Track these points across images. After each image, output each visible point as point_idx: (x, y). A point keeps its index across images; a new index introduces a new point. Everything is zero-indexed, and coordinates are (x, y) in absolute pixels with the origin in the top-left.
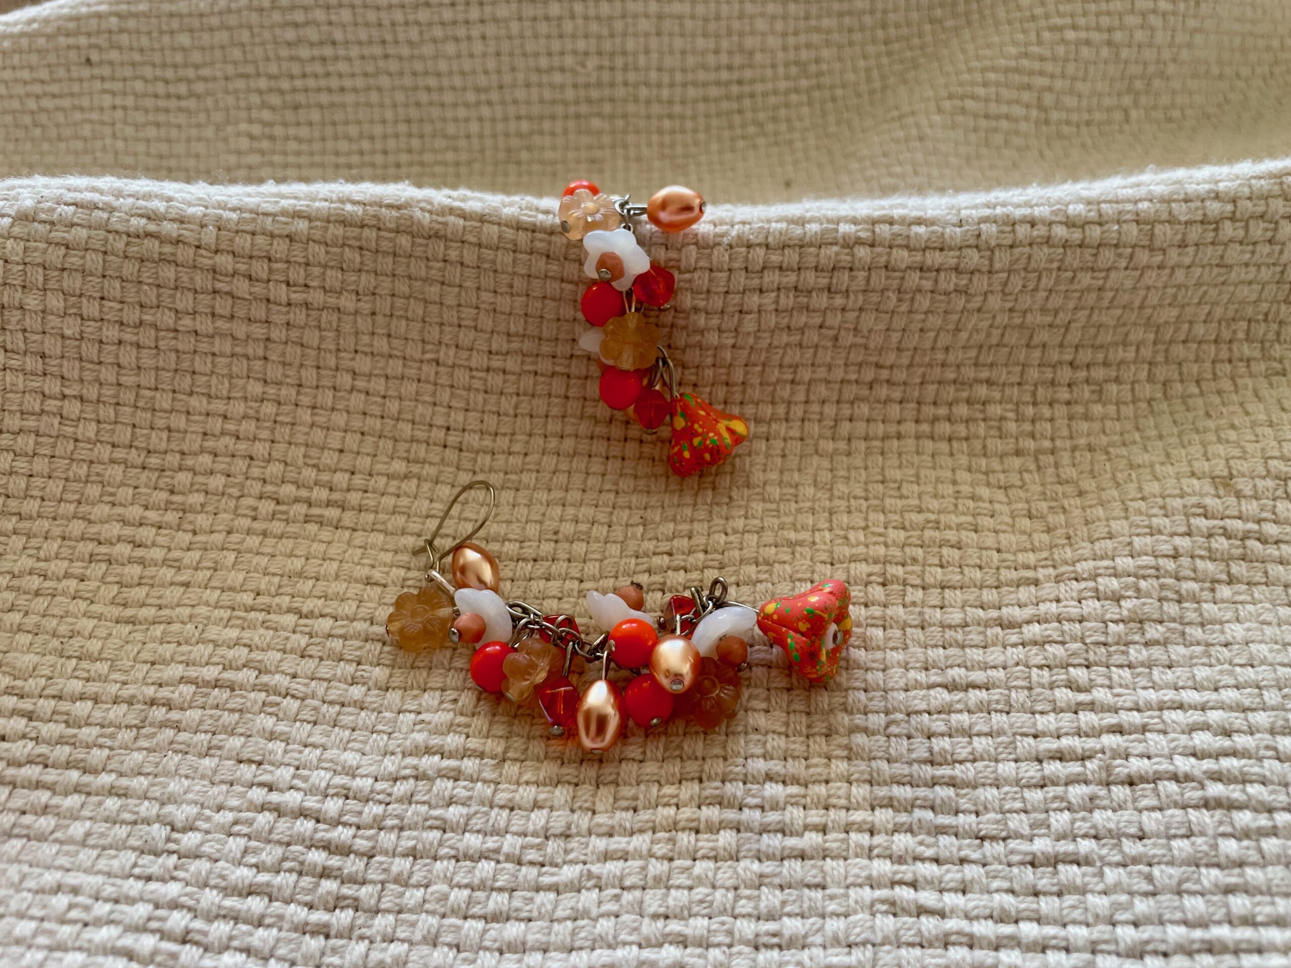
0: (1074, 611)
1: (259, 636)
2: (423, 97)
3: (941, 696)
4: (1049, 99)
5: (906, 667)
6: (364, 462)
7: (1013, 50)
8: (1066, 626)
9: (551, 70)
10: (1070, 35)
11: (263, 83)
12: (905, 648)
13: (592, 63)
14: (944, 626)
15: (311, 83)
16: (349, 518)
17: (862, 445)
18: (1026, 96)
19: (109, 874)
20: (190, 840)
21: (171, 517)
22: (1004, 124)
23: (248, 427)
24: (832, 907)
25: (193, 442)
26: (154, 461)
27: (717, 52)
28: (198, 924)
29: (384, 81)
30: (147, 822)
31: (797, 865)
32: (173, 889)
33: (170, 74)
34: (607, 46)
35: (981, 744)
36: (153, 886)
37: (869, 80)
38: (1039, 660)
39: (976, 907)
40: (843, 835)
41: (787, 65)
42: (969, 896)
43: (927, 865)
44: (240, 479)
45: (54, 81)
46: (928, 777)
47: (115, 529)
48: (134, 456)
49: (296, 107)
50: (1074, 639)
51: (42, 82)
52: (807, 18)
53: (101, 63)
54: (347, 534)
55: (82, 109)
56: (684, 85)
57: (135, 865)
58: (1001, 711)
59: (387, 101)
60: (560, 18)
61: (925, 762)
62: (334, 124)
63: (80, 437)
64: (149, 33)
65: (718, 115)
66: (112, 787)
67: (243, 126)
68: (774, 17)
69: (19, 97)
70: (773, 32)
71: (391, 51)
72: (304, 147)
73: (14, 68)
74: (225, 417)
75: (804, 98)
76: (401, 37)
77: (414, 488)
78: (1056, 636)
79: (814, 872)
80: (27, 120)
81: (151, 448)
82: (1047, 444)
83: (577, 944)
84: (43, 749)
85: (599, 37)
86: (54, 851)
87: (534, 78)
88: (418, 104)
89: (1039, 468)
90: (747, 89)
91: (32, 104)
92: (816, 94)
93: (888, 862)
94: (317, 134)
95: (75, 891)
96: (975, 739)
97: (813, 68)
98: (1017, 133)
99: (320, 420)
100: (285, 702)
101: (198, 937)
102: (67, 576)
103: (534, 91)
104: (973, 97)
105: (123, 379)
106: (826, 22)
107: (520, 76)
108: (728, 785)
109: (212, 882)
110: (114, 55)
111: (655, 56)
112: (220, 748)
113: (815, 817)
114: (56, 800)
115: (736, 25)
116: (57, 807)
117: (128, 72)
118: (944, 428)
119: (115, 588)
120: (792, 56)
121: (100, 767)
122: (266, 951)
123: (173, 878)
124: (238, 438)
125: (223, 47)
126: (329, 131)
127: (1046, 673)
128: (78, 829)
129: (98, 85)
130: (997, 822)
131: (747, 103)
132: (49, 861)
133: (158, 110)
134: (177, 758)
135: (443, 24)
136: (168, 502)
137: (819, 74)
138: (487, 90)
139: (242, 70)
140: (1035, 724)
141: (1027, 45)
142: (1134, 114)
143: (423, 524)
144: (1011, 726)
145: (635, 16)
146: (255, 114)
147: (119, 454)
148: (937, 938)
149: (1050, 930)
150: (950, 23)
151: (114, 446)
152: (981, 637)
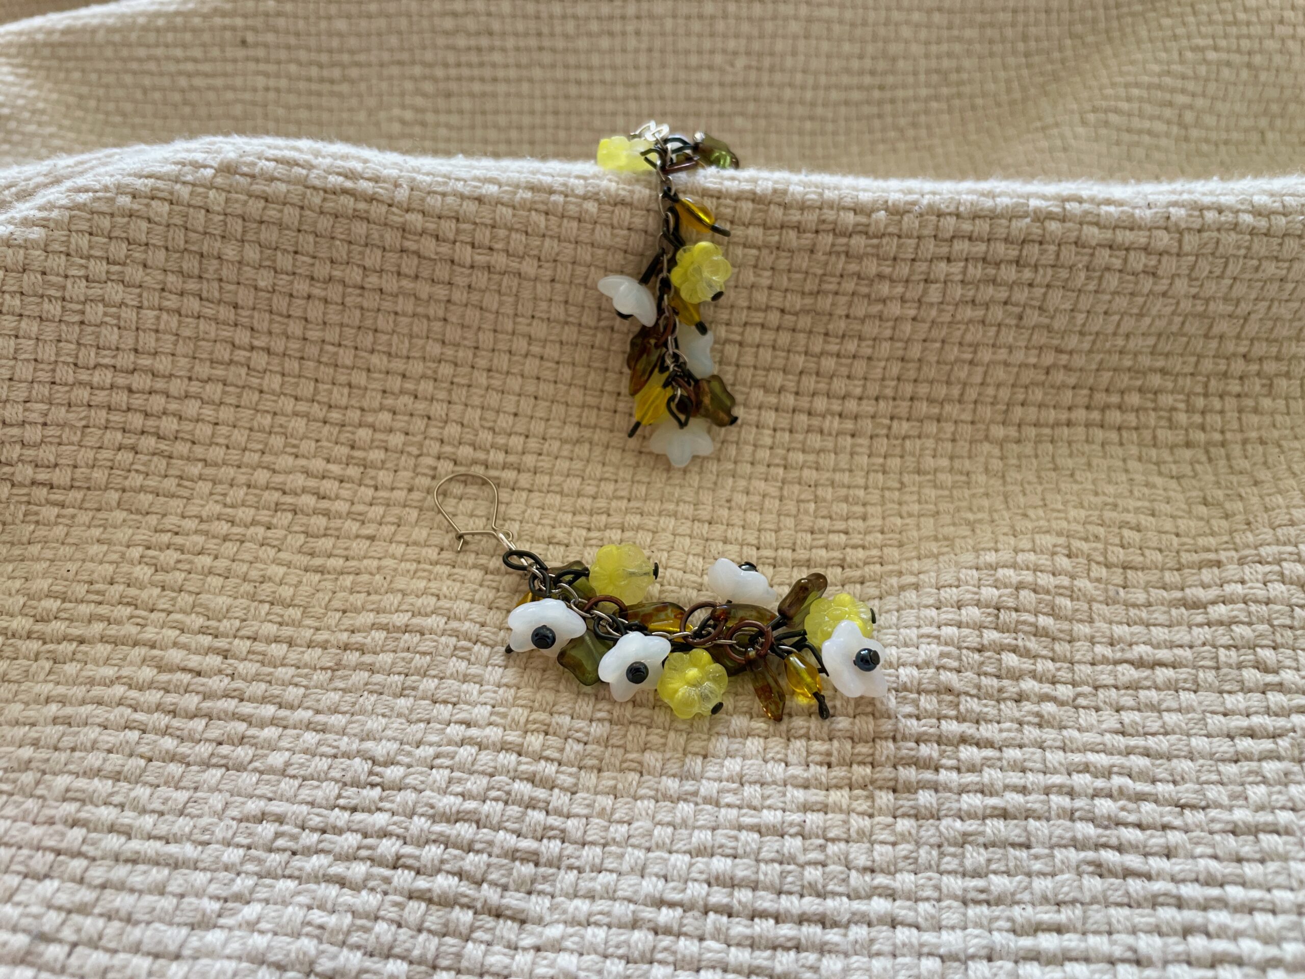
0: (1261, 593)
1: (445, 587)
2: (573, 90)
3: (1128, 673)
4: (1189, 117)
5: (1092, 641)
6: (538, 427)
7: (1156, 68)
8: (1253, 608)
9: (699, 68)
10: (1212, 55)
11: (417, 70)
12: (1091, 621)
13: (741, 62)
14: (1127, 605)
15: (466, 72)
16: (525, 480)
17: (1032, 432)
18: (1168, 113)
19: (312, 804)
20: (393, 773)
21: (353, 472)
22: (1146, 139)
23: (426, 387)
24: (1037, 866)
25: (373, 400)
26: (335, 415)
27: (861, 57)
28: (408, 850)
29: (537, 73)
30: (348, 755)
31: (1000, 824)
32: (381, 819)
33: (324, 58)
34: (756, 46)
35: (1171, 719)
36: (358, 816)
37: (1009, 91)
38: (1225, 640)
39: (1182, 871)
40: (1043, 797)
41: (928, 72)
42: (1173, 860)
43: (1131, 830)
44: (419, 438)
45: (206, 60)
46: (1122, 747)
47: (300, 480)
48: (317, 410)
49: (448, 95)
50: (1261, 621)
51: (195, 60)
52: (950, 27)
53: (256, 45)
54: (524, 494)
55: (234, 89)
56: (827, 88)
57: (339, 796)
58: (1188, 690)
59: (538, 93)
60: (713, 17)
61: (1117, 732)
62: (484, 113)
63: (265, 388)
64: (306, 18)
65: (859, 119)
66: (310, 723)
67: (396, 112)
68: (917, 26)
69: (171, 75)
70: (917, 41)
71: (547, 43)
72: (454, 134)
73: (167, 46)
74: (404, 376)
75: (944, 106)
76: (558, 29)
77: (586, 452)
78: (1243, 617)
79: (1017, 831)
80: (177, 97)
81: (333, 403)
82: (1217, 437)
83: (786, 887)
84: (239, 684)
85: (749, 38)
86: (254, 779)
87: (682, 75)
88: (567, 97)
89: (1210, 460)
90: (888, 94)
91: (183, 82)
92: (956, 102)
93: (1091, 825)
94: (467, 122)
95: (280, 819)
96: (1165, 714)
97: (954, 77)
98: (1158, 148)
99: (496, 383)
100: (476, 648)
101: (410, 862)
102: (254, 523)
103: (682, 88)
104: (1117, 111)
105: (310, 334)
106: (969, 33)
107: (670, 73)
108: (922, 746)
109: (420, 811)
110: (270, 38)
111: (802, 58)
112: (414, 689)
113: (1015, 778)
114: (252, 731)
115: (882, 31)
116: (254, 737)
117: (283, 54)
118: (1115, 417)
119: (302, 537)
120: (933, 64)
121: (296, 703)
122: (479, 876)
123: (379, 809)
124: (416, 397)
125: (379, 35)
126: (479, 119)
127: (1233, 653)
128: (277, 759)
129: (252, 66)
130: (1196, 792)
131: (888, 108)
132: (250, 790)
133: (310, 93)
134: (373, 698)
135: (599, 18)
136: (350, 457)
137: (960, 83)
138: (635, 85)
139: (399, 56)
140: (1223, 703)
141: (1169, 63)
142: (1270, 136)
143: (598, 486)
144: (1200, 703)
145: (786, 19)
146: (408, 100)
147: (302, 407)
148: (1146, 899)
149: (1256, 894)
150: (1090, 39)
151: (296, 399)
152: (1166, 617)
